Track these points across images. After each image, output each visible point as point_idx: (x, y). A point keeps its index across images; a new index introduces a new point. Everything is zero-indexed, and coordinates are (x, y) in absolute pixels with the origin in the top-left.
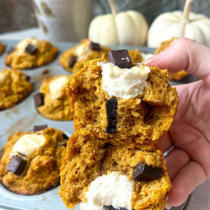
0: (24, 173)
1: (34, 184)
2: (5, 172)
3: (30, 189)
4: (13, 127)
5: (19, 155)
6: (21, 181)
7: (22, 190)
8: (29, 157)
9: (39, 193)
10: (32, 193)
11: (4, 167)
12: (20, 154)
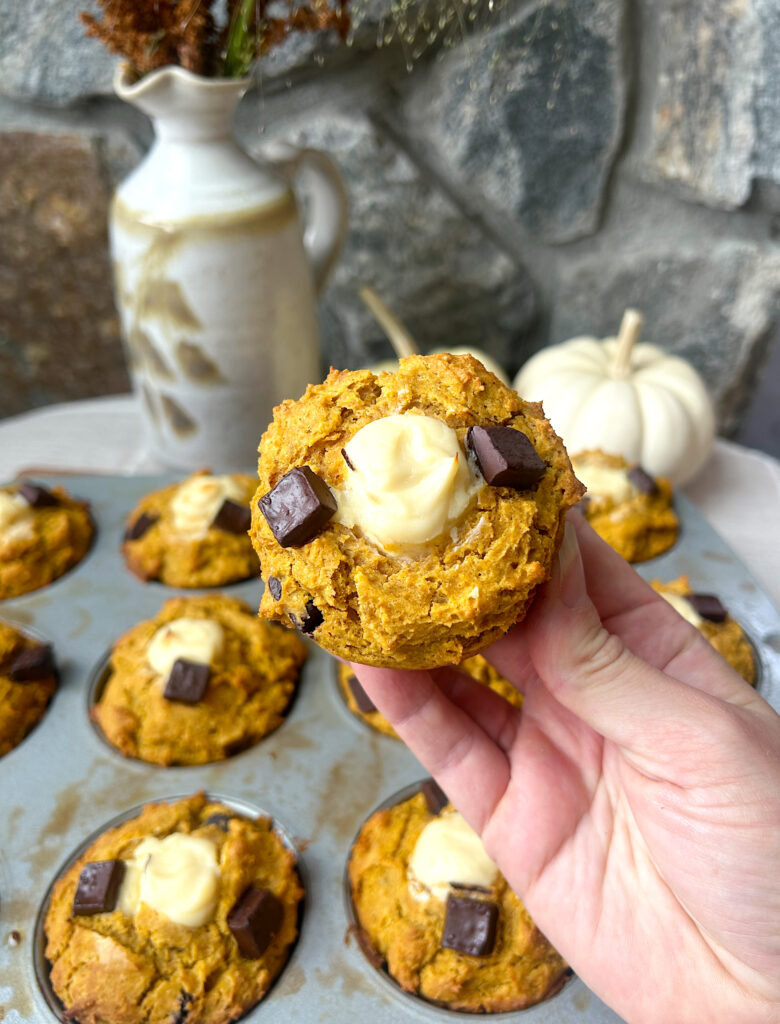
0: (499, 943)
1: (536, 967)
2: (428, 958)
3: (532, 985)
4: (327, 798)
5: (456, 893)
6: (492, 970)
7: (501, 998)
8: (494, 889)
9: (555, 990)
10: (538, 996)
11: (420, 942)
12: (456, 886)
